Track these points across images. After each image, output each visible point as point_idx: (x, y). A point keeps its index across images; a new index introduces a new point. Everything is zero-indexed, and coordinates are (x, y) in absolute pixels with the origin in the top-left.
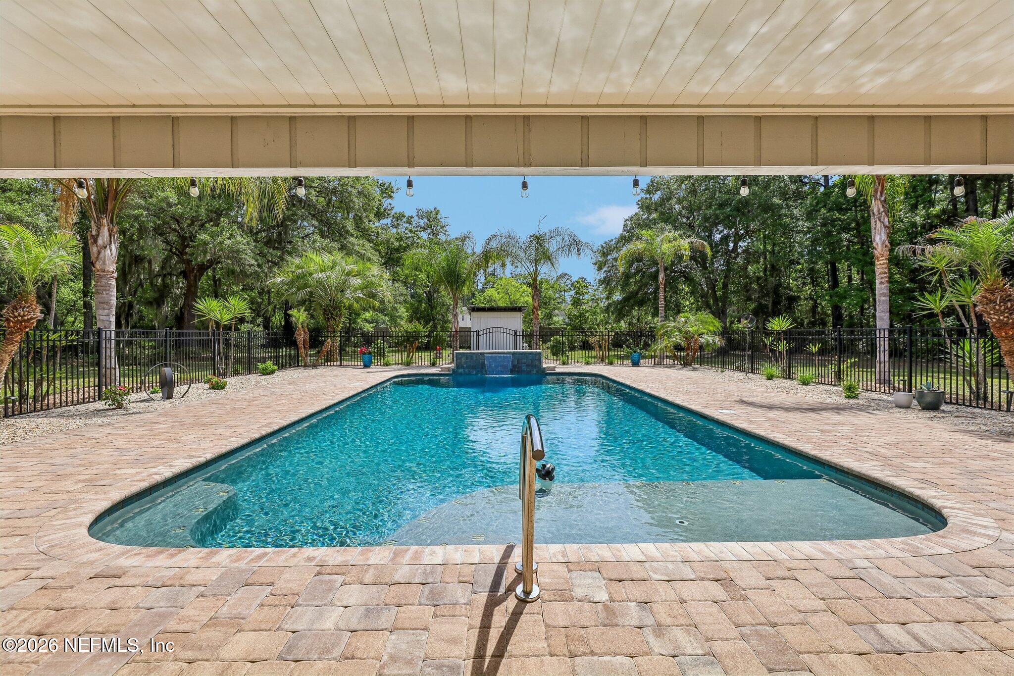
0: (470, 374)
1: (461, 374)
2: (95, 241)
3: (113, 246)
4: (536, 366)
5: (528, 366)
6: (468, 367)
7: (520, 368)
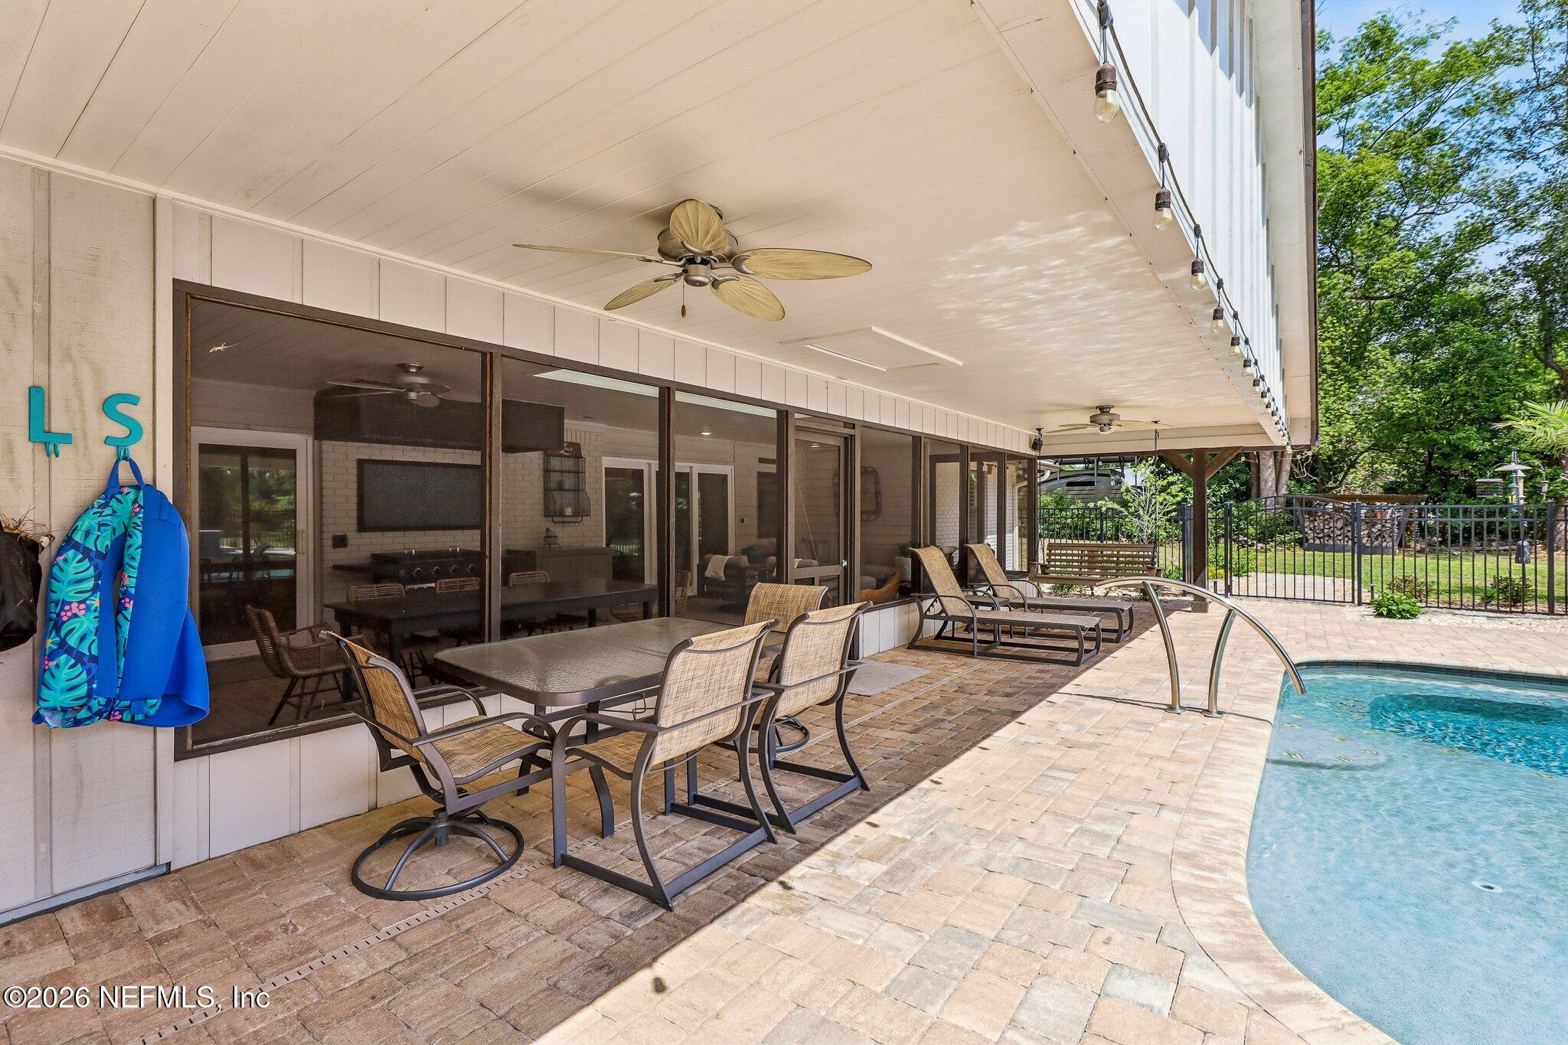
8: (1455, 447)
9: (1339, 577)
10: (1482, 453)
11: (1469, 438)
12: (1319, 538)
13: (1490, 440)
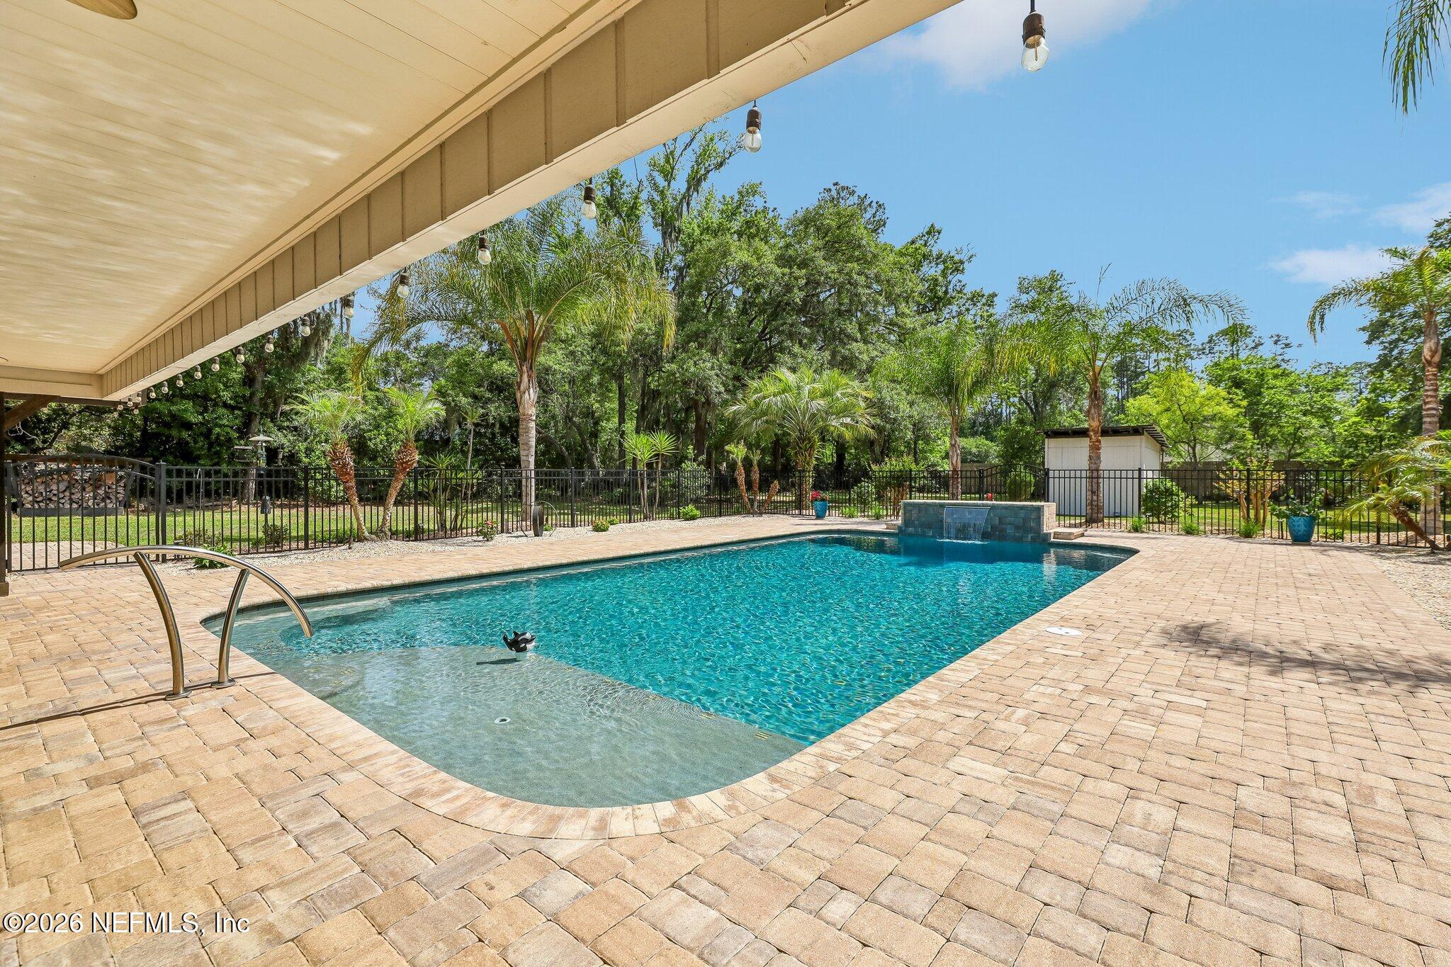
0: (924, 535)
1: (910, 535)
2: (519, 387)
3: (531, 390)
4: (1031, 530)
5: (1017, 528)
6: (922, 525)
7: (1002, 530)
8: (173, 416)
9: (65, 539)
10: (196, 424)
11: (186, 410)
12: (38, 502)
13: (201, 414)
